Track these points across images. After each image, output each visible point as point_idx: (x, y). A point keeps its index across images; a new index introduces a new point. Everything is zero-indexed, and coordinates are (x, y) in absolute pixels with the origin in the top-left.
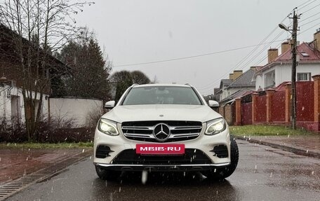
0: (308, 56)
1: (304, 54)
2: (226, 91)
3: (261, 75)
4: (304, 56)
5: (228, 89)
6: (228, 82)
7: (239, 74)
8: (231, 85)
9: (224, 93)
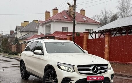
0: (67, 18)
1: (65, 17)
2: (20, 33)
3: (42, 26)
4: (65, 18)
5: (21, 32)
6: (20, 28)
7: (27, 23)
8: (22, 30)
9: (18, 34)
